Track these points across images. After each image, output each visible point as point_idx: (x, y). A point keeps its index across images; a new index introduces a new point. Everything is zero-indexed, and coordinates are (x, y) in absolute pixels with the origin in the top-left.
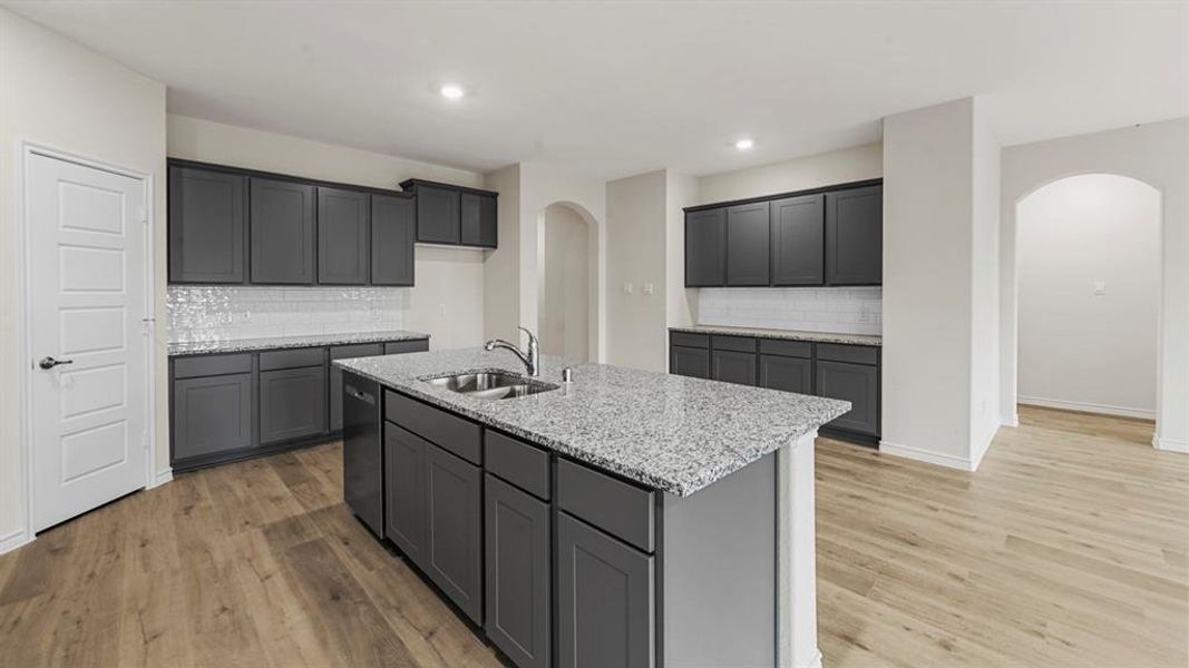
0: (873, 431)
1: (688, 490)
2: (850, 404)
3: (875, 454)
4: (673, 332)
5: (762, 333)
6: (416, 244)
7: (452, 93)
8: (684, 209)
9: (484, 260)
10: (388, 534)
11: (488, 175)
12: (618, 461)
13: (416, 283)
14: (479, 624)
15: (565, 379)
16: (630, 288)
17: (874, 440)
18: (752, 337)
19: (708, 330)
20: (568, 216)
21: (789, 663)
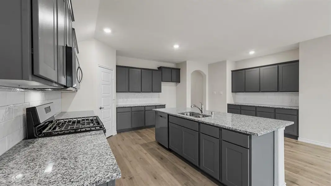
0: (296, 134)
1: (259, 135)
2: (294, 122)
3: (297, 141)
4: (229, 105)
5: (257, 105)
6: (162, 82)
7: (176, 47)
8: (231, 71)
9: (176, 86)
10: (170, 147)
11: (177, 64)
12: (240, 129)
13: (162, 92)
14: (198, 166)
15: (212, 114)
16: (215, 92)
17: (296, 137)
18: (254, 106)
19: (239, 104)
20: (198, 74)
21: (278, 185)
